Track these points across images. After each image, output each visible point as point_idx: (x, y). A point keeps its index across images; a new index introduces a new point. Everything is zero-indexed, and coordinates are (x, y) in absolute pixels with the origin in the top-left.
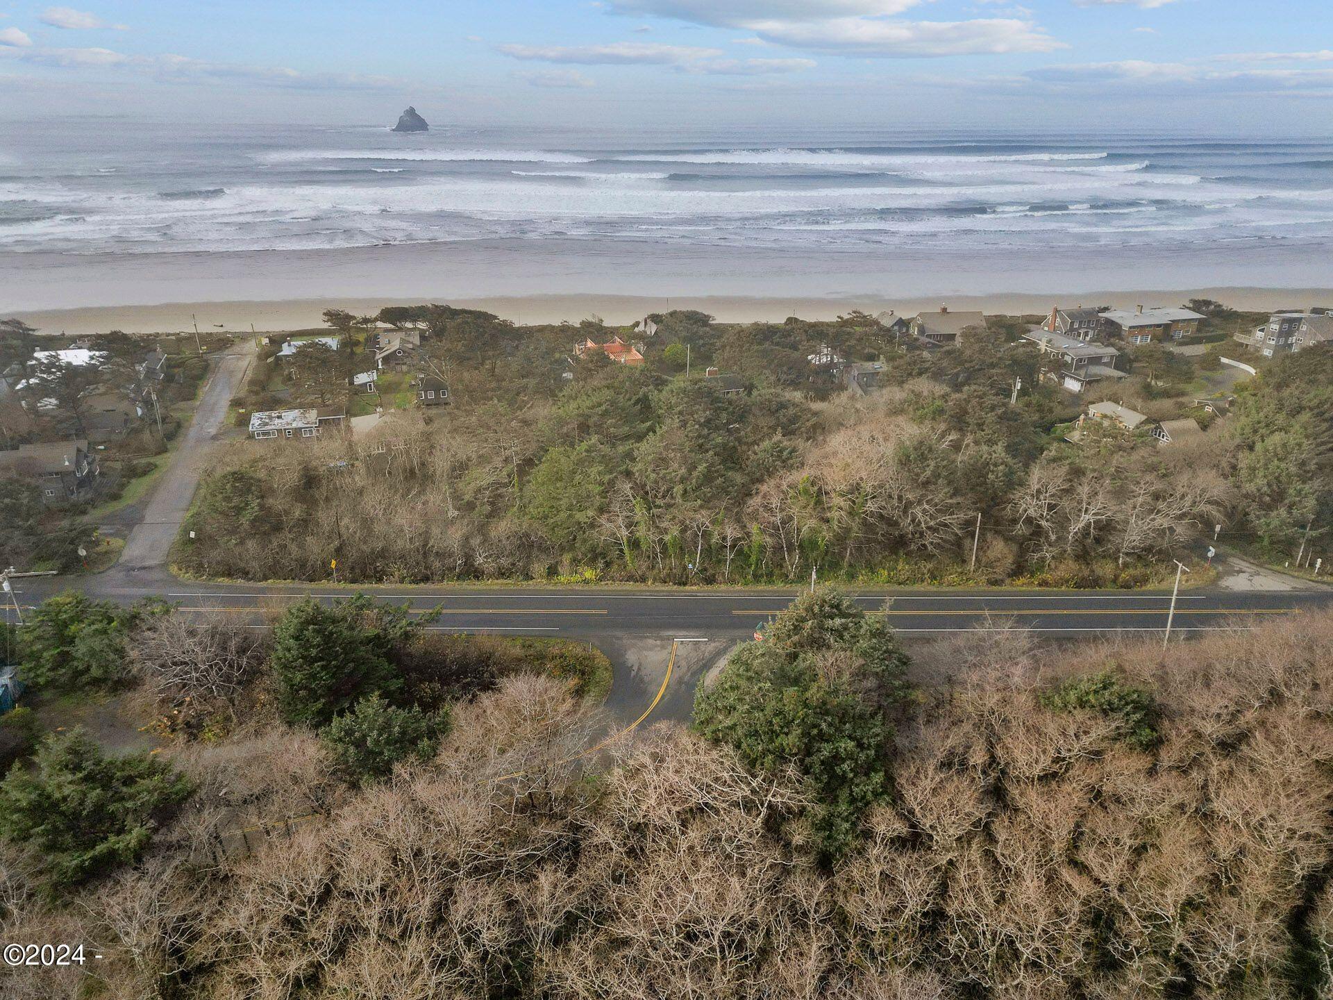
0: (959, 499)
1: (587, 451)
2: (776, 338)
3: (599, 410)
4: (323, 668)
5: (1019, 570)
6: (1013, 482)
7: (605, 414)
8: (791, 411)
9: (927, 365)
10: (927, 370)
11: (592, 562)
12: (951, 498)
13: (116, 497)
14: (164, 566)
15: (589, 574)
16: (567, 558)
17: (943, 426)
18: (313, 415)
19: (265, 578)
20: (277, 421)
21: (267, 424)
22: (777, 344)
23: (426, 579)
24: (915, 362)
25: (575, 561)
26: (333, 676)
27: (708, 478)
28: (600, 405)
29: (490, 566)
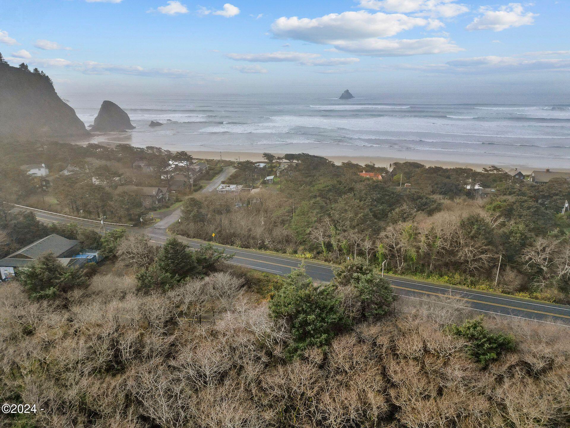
0: (490, 247)
1: (314, 203)
2: (440, 173)
3: (327, 189)
4: (173, 263)
5: (523, 289)
6: (525, 243)
7: (330, 190)
8: (424, 200)
9: (515, 190)
10: (514, 193)
11: (311, 250)
12: (486, 246)
13: (168, 207)
14: (165, 229)
15: (308, 255)
16: (301, 248)
17: (498, 214)
18: (240, 187)
19: (194, 237)
20: (228, 188)
21: (224, 188)
22: (440, 175)
23: (247, 247)
24: (508, 189)
25: (305, 249)
26: (175, 267)
27: (363, 220)
28: (328, 186)
29: (271, 246)
